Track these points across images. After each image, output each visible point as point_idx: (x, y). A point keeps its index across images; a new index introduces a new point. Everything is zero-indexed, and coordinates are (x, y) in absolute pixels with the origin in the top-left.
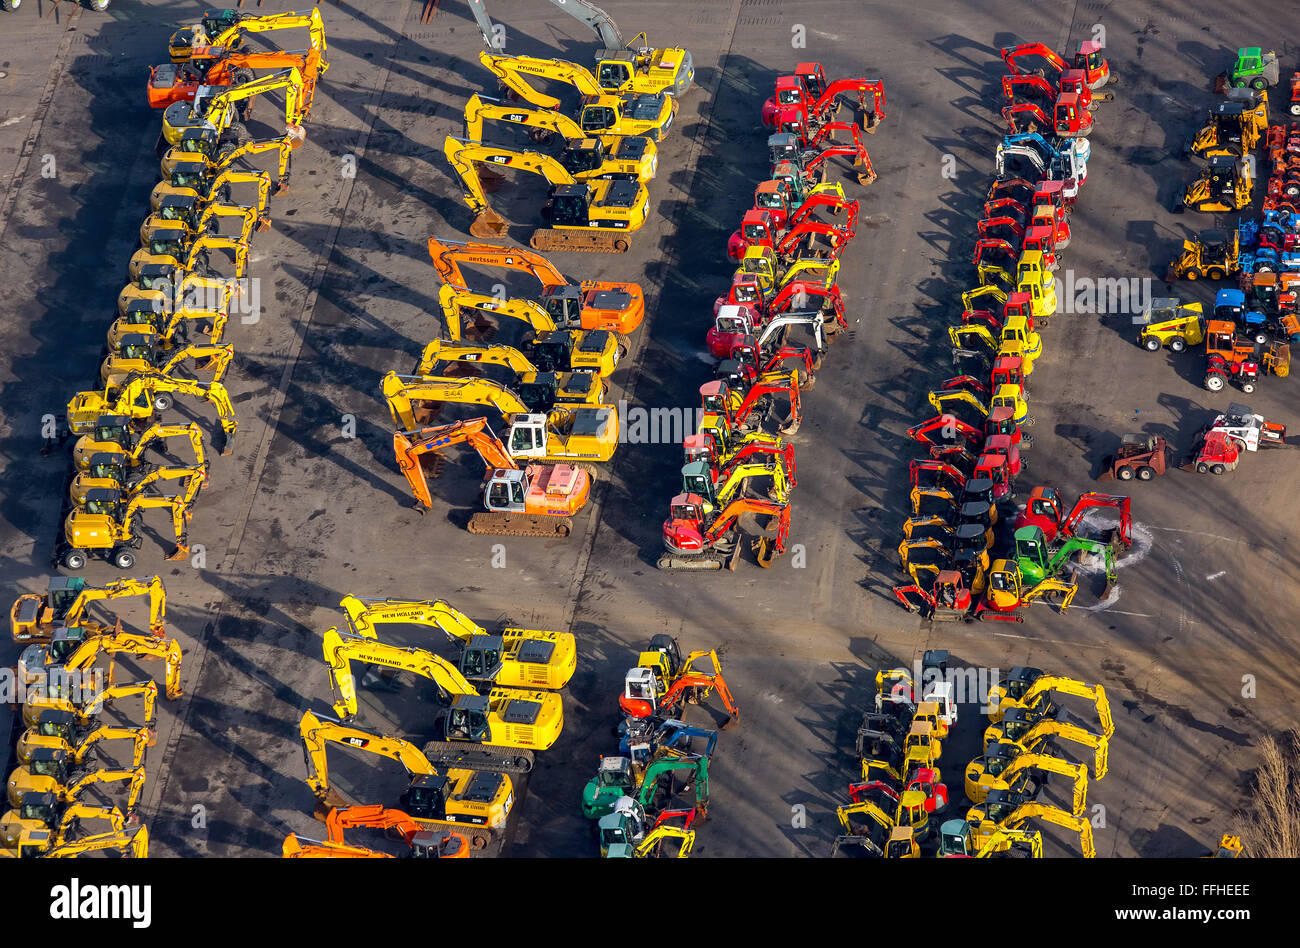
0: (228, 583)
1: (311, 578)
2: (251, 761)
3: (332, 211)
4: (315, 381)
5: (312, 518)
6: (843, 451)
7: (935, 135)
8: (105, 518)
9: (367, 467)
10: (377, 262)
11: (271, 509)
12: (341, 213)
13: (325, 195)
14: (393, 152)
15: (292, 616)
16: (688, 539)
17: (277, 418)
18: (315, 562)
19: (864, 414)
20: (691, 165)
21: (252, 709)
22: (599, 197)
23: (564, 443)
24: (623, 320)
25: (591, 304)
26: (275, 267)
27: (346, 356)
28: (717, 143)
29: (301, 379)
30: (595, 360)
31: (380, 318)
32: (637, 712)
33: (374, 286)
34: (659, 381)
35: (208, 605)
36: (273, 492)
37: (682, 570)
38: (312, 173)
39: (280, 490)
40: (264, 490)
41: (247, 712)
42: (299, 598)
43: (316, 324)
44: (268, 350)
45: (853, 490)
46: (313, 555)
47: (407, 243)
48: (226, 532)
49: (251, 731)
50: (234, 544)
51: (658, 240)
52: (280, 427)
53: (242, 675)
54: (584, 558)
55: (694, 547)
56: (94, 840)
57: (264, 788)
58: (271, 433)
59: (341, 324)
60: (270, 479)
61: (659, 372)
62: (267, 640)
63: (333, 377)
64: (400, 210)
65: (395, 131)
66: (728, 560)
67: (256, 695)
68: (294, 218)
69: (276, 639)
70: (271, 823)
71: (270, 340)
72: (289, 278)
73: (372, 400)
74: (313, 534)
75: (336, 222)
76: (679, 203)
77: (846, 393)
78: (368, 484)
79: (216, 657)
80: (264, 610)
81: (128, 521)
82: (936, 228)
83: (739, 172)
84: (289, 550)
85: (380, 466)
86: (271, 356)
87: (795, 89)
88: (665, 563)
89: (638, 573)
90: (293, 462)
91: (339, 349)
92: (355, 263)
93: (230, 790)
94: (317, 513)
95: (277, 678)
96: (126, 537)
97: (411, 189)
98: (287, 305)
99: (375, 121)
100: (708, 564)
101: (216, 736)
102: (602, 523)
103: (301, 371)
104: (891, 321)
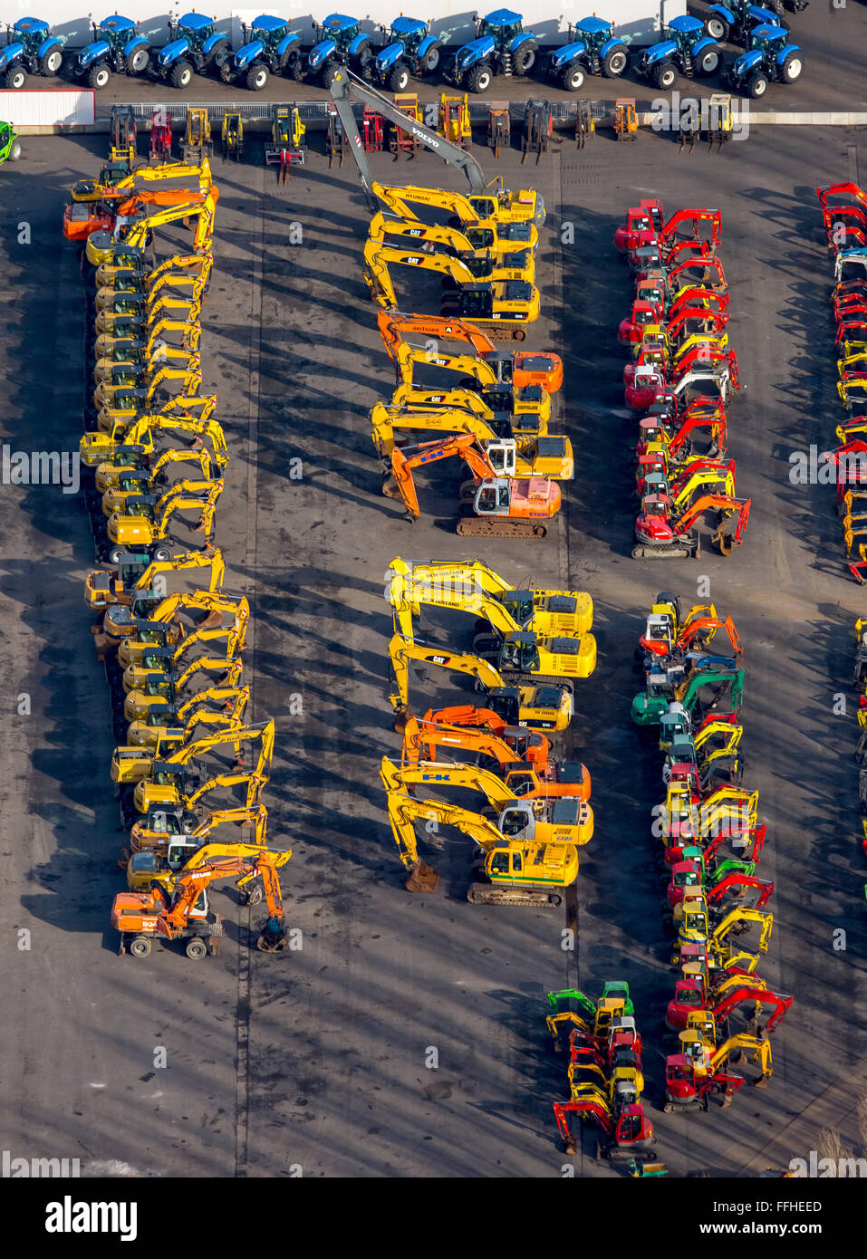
0: (256, 573)
1: (329, 568)
2: (323, 695)
3: (249, 316)
4: (280, 433)
5: (314, 527)
6: (765, 476)
7: (767, 258)
8: (143, 519)
9: (349, 492)
10: (302, 350)
11: (275, 522)
12: (258, 318)
13: (239, 305)
14: (288, 274)
15: (321, 594)
16: (661, 531)
17: (256, 459)
18: (328, 557)
19: (774, 450)
20: (558, 282)
21: (310, 659)
22: (499, 294)
23: (531, 464)
24: (550, 379)
25: (521, 367)
26: (214, 355)
27: (301, 416)
28: (575, 266)
29: (268, 432)
30: (536, 408)
31: (322, 389)
32: (658, 651)
33: (308, 368)
34: (584, 430)
35: (243, 588)
36: (271, 510)
37: (654, 559)
38: (221, 290)
39: (277, 508)
40: (263, 508)
41: (307, 661)
42: (322, 581)
43: (265, 394)
44: (231, 413)
45: (783, 503)
46: (324, 552)
47: (326, 337)
48: (241, 538)
49: (315, 674)
50: (251, 545)
51: (547, 333)
52: (260, 465)
53: (292, 635)
54: (563, 552)
55: (666, 537)
56: (227, 733)
57: (341, 713)
58: (255, 470)
59: (288, 394)
60: (266, 501)
61: (582, 423)
62: (305, 611)
63: (295, 431)
64: (310, 314)
65: (284, 261)
66: (694, 551)
67: (309, 649)
68: (218, 321)
69: (314, 609)
70: (357, 736)
71: (229, 405)
72: (229, 363)
73: (336, 446)
74: (319, 538)
75: (256, 324)
76: (556, 308)
77: (752, 436)
78: (355, 503)
79: (265, 623)
80: (296, 591)
81: (165, 521)
82: (790, 322)
83: (602, 286)
84: (302, 549)
85: (361, 491)
86: (234, 416)
87: (645, 217)
88: (638, 553)
89: (615, 562)
90: (282, 489)
91: (293, 411)
92: (284, 352)
93: (311, 714)
94: (316, 524)
95: (324, 636)
96: (162, 536)
97: (315, 300)
98: (235, 382)
99: (263, 254)
100: (677, 553)
101: (285, 677)
102: (571, 528)
103: (262, 426)
104: (774, 386)
